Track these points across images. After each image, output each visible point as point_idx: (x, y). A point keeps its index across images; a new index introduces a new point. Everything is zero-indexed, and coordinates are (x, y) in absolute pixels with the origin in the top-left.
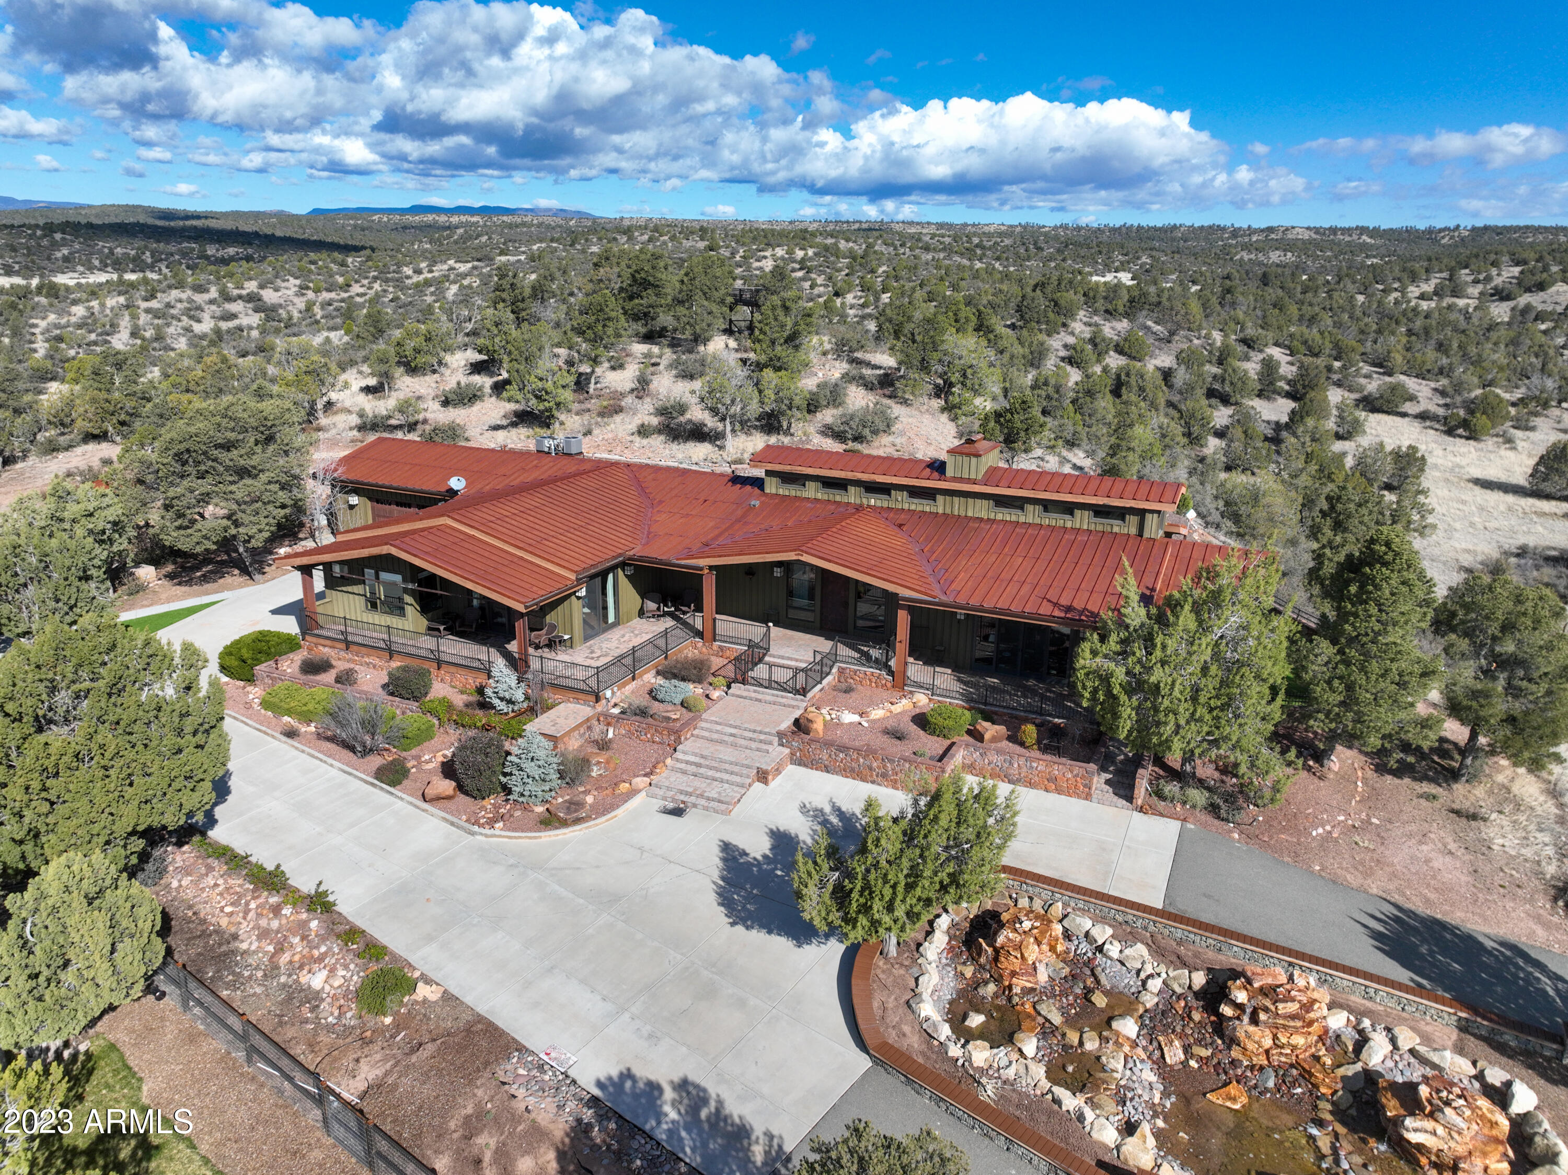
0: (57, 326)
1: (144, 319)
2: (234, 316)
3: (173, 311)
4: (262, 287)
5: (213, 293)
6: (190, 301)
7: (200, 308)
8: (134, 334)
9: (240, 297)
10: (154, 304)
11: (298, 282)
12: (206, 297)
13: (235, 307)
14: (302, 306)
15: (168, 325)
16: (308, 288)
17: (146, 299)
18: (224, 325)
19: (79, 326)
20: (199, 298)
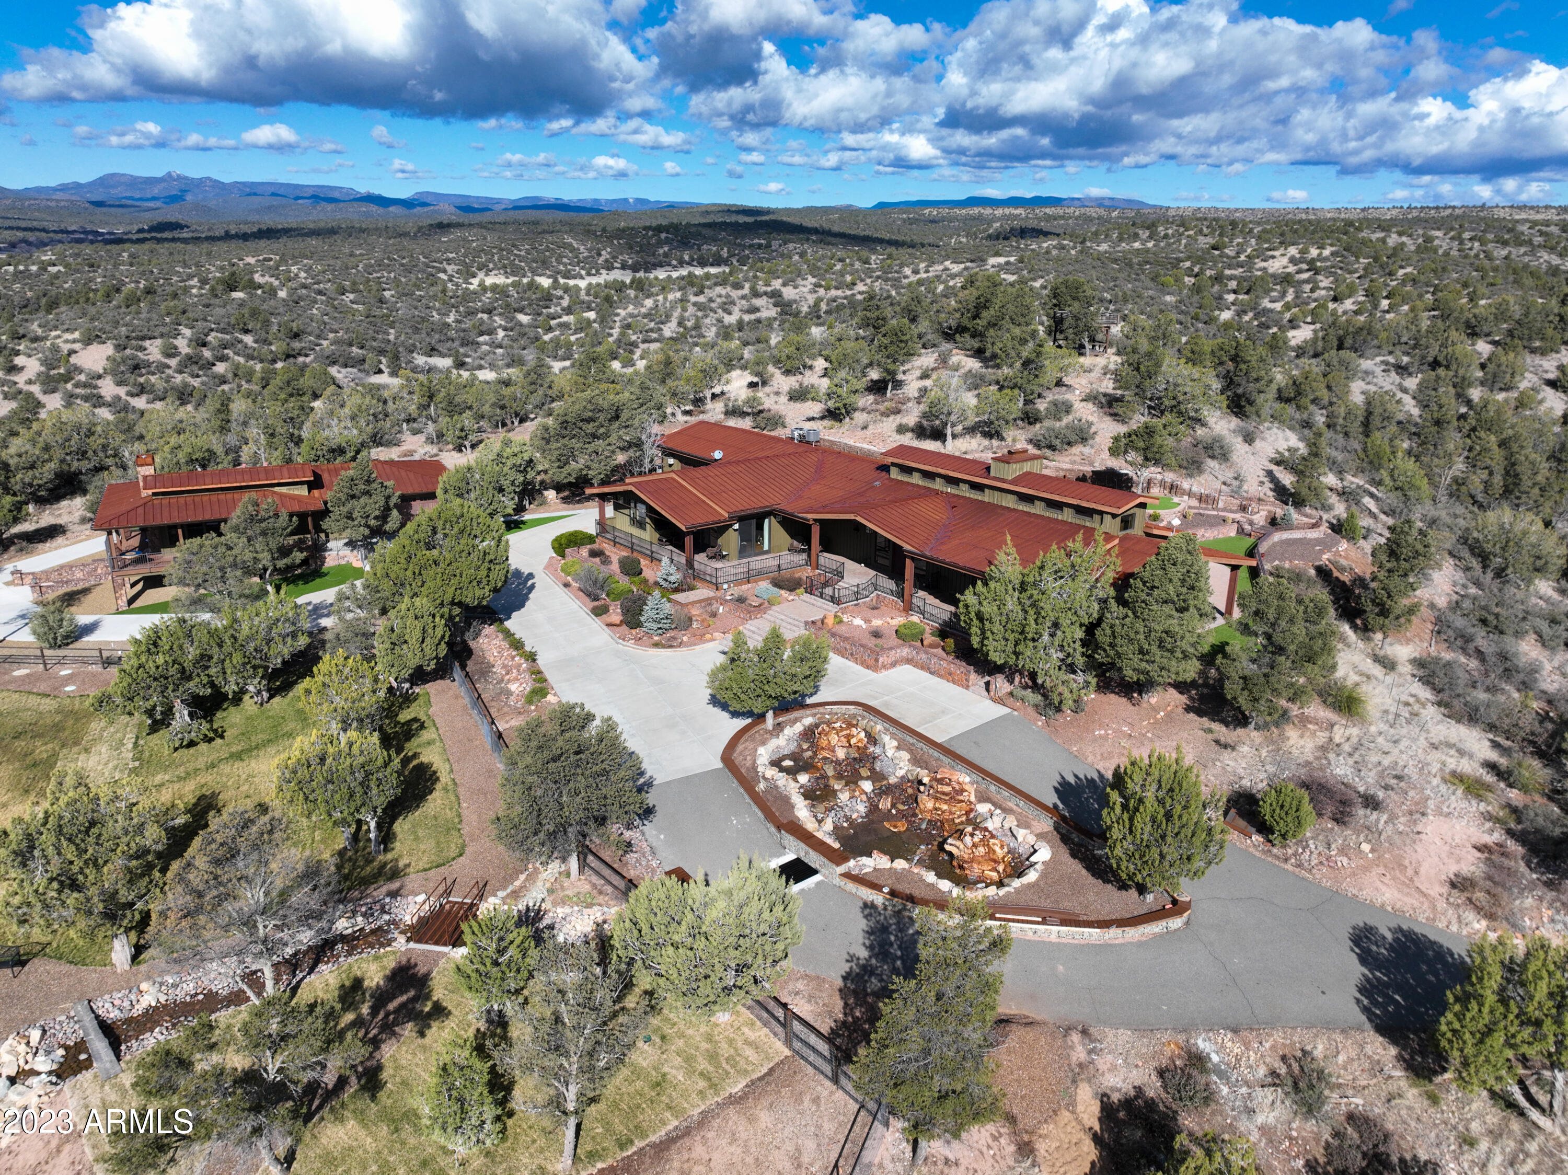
0: (631, 315)
1: (691, 310)
2: (757, 310)
3: (713, 305)
4: (784, 285)
5: (746, 290)
6: (728, 296)
7: (733, 303)
8: (680, 324)
9: (765, 293)
10: (701, 299)
11: (814, 280)
12: (740, 293)
13: (758, 302)
14: (811, 302)
15: (706, 316)
16: (820, 286)
17: (696, 295)
18: (747, 318)
19: (645, 316)
20: (735, 294)
